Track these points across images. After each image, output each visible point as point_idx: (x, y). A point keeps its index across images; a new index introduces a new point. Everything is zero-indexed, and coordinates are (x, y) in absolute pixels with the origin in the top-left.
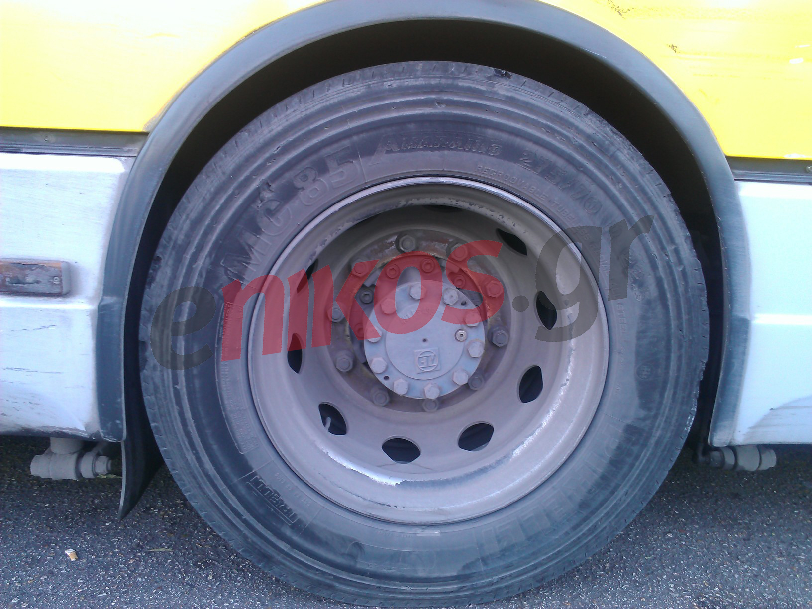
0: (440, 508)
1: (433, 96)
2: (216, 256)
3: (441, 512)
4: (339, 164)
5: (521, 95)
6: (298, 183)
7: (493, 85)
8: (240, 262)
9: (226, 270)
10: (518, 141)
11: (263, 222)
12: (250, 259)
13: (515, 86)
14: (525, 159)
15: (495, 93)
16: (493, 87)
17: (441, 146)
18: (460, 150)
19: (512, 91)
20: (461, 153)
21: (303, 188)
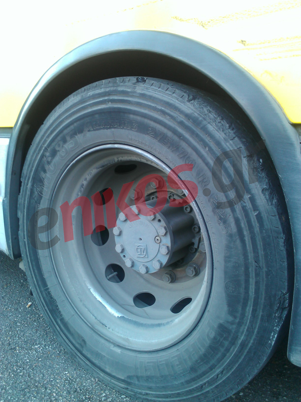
0: (128, 338)
1: (106, 98)
2: (33, 182)
3: (127, 340)
4: (71, 138)
5: (149, 92)
6: (57, 149)
7: (135, 88)
8: (41, 186)
9: (37, 189)
10: (146, 121)
11: (47, 167)
12: (44, 184)
13: (147, 86)
14: (150, 132)
15: (135, 92)
16: (135, 89)
17: (110, 127)
18: (119, 128)
19: (145, 90)
20: (119, 130)
21: (59, 151)
